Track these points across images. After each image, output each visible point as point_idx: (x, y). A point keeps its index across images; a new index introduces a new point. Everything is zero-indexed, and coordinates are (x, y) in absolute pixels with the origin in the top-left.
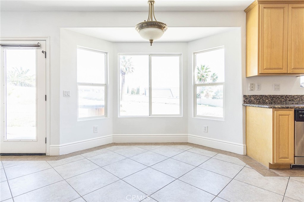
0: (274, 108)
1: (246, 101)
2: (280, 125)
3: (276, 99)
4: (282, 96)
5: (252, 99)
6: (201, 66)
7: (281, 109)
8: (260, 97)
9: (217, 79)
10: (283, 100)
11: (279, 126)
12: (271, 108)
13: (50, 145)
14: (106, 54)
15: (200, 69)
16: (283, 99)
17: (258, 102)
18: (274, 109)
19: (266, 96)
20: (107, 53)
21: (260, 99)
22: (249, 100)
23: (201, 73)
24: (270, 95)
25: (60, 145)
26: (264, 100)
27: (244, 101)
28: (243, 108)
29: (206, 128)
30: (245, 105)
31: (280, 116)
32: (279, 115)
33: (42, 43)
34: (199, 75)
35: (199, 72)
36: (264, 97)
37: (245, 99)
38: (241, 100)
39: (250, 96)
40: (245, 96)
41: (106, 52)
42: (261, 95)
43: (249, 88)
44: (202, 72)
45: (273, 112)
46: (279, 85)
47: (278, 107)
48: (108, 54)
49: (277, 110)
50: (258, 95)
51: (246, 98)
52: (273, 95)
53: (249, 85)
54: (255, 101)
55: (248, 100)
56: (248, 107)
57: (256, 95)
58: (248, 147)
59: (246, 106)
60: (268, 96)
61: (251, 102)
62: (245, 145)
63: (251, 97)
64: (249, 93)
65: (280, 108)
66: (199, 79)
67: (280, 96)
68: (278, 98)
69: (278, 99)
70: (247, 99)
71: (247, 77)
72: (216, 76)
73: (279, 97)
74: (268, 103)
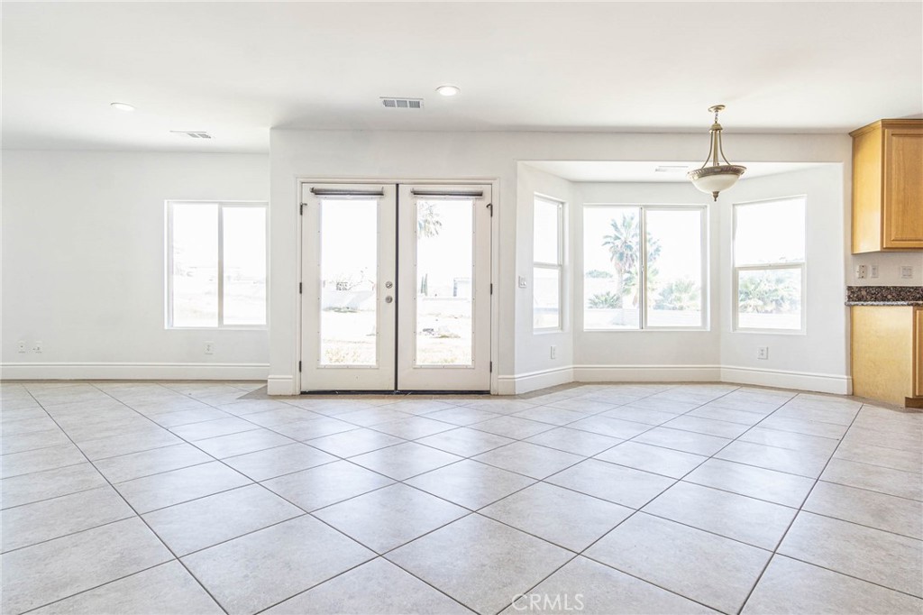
0: (917, 304)
1: (852, 296)
3: (906, 293)
4: (916, 289)
5: (864, 293)
6: (624, 218)
8: (877, 290)
9: (657, 256)
12: (910, 305)
13: (499, 374)
14: (561, 206)
15: (619, 227)
16: (918, 293)
18: (916, 307)
19: (888, 289)
20: (563, 203)
21: (877, 293)
22: (858, 295)
23: (623, 238)
24: (895, 285)
25: (516, 376)
26: (885, 296)
27: (849, 297)
28: (846, 311)
29: (765, 352)
30: (853, 303)
33: (485, 189)
34: (618, 242)
35: (617, 235)
37: (850, 293)
38: (842, 295)
39: (860, 289)
40: (850, 288)
41: (561, 200)
42: (879, 287)
43: (857, 275)
44: (625, 235)
45: (915, 313)
46: (910, 268)
48: (567, 206)
50: (873, 287)
52: (901, 287)
53: (857, 268)
54: (868, 296)
55: (856, 295)
56: (855, 307)
57: (870, 287)
58: (855, 380)
59: (852, 306)
60: (892, 289)
61: (860, 298)
62: (850, 377)
63: (862, 290)
64: (857, 283)
66: (618, 255)
67: (912, 288)
68: (910, 292)
69: (909, 294)
70: (853, 293)
71: (853, 254)
72: (655, 247)
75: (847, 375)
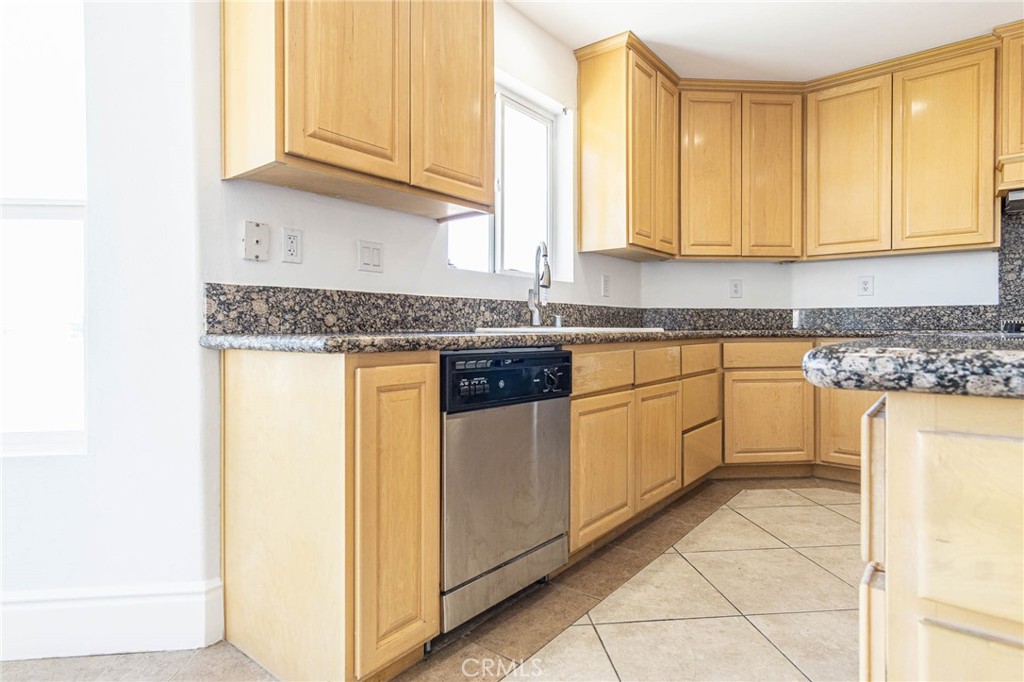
0: (356, 348)
1: (220, 317)
2: (384, 446)
3: (369, 310)
4: (390, 299)
5: (260, 307)
7: (388, 356)
8: (298, 298)
10: (394, 317)
11: (379, 451)
12: (338, 349)
16: (394, 311)
17: (287, 325)
18: (355, 358)
19: (326, 296)
21: (297, 308)
22: (239, 314)
24: (342, 289)
26: (319, 316)
27: (212, 320)
31: (384, 396)
32: (380, 390)
36: (316, 302)
37: (215, 307)
38: (194, 308)
39: (248, 294)
40: (213, 290)
42: (303, 291)
43: (241, 248)
45: (351, 377)
46: (378, 247)
47: (373, 345)
49: (366, 358)
50: (286, 290)
51: (221, 303)
52: (357, 294)
53: (241, 232)
54: (272, 319)
55: (233, 314)
56: (231, 355)
57: (281, 290)
59: (221, 351)
60: (336, 298)
61: (248, 325)
62: (219, 584)
63: (254, 296)
64: (238, 274)
65: (380, 349)
67: (382, 297)
68: (376, 307)
69: (375, 312)
70: (226, 306)
71: (229, 177)
73: (379, 301)
74: (335, 329)
75: (208, 576)
